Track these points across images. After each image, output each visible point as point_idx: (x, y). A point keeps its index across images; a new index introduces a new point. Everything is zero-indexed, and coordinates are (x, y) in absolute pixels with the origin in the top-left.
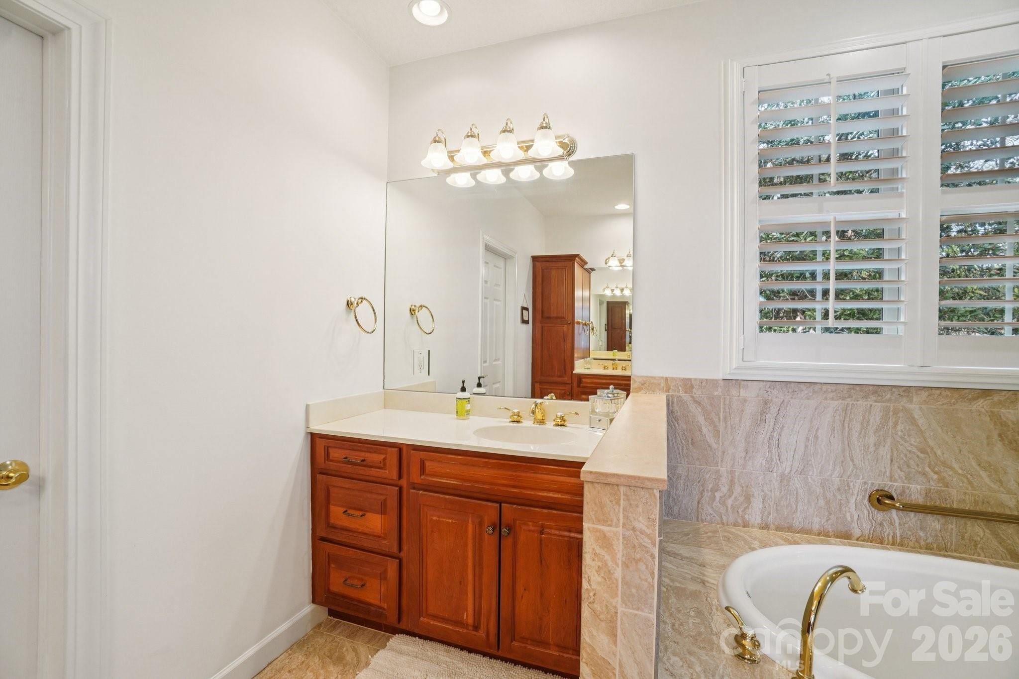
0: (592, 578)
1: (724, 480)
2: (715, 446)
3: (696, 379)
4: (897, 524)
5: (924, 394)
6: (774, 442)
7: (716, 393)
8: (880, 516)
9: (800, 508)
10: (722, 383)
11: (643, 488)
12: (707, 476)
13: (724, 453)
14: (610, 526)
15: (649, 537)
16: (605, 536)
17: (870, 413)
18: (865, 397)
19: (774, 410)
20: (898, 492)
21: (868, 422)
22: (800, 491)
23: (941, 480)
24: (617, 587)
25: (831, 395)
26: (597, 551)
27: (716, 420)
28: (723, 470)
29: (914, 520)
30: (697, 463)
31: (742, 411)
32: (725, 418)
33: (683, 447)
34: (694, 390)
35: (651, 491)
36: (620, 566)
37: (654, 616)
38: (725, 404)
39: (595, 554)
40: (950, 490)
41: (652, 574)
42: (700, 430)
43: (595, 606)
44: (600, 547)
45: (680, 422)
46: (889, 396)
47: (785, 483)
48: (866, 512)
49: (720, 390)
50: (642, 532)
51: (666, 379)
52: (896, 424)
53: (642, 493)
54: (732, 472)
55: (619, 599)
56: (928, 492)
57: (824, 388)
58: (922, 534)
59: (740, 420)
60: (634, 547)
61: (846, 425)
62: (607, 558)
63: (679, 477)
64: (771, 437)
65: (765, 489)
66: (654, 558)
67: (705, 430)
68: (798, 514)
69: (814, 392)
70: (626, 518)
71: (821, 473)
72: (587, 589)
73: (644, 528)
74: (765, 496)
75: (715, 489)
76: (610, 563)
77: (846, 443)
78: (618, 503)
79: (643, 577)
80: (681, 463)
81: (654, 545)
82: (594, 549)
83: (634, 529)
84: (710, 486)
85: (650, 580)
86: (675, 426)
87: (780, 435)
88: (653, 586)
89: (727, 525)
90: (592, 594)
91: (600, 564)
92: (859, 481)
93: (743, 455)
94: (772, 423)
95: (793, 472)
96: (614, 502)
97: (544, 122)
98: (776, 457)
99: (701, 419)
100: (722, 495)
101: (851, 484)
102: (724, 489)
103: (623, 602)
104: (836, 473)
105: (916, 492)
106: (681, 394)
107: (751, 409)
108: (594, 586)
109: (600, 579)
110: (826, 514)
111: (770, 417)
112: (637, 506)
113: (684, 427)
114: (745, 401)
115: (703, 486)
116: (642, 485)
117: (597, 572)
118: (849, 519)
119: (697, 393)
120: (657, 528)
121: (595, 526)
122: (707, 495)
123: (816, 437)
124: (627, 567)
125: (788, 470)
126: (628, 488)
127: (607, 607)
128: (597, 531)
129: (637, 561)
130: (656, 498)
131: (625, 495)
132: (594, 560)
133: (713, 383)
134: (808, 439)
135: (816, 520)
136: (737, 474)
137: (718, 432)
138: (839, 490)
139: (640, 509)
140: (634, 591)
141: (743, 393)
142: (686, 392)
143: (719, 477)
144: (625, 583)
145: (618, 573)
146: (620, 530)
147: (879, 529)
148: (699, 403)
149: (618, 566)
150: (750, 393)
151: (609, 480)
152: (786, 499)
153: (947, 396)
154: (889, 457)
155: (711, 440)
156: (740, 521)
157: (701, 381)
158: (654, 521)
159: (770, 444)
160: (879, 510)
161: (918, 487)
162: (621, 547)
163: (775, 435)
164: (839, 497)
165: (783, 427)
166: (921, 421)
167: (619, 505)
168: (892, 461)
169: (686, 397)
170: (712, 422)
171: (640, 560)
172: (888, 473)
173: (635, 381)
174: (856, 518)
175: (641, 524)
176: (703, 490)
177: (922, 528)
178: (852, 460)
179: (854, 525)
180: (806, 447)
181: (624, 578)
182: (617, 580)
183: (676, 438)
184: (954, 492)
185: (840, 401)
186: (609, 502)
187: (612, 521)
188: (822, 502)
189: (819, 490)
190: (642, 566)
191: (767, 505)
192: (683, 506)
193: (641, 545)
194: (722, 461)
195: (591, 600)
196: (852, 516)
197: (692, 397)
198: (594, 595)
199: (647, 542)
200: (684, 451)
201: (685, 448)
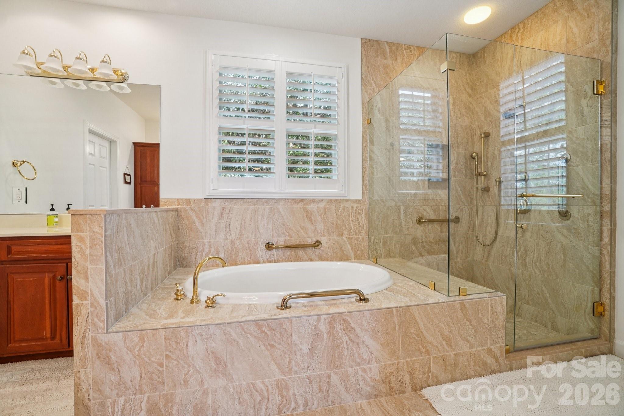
0: (76, 256)
1: (207, 246)
2: (201, 230)
3: (192, 199)
4: (275, 255)
5: (283, 201)
6: (228, 226)
7: (201, 205)
8: (269, 253)
9: (240, 254)
10: (204, 200)
11: (97, 214)
12: (199, 245)
13: (206, 233)
14: (83, 232)
15: (100, 234)
16: (81, 237)
17: (265, 210)
18: (263, 204)
19: (227, 212)
20: (275, 242)
21: (264, 214)
22: (239, 247)
23: (289, 235)
24: (87, 257)
25: (250, 204)
26: (78, 244)
27: (202, 218)
28: (206, 241)
29: (281, 252)
30: (194, 239)
31: (214, 213)
32: (206, 216)
33: (187, 232)
34: (191, 204)
35: (100, 215)
36: (88, 248)
37: (104, 267)
38: (205, 211)
39: (77, 246)
40: (292, 239)
41: (102, 249)
42: (195, 223)
43: (78, 268)
44: (79, 242)
45: (185, 220)
46: (271, 203)
47: (233, 244)
48: (264, 252)
49: (203, 204)
50: (97, 232)
51: (178, 200)
52: (274, 214)
53: (97, 216)
54: (210, 242)
55: (89, 263)
56: (285, 240)
57: (248, 200)
58: (284, 258)
59: (213, 218)
60: (94, 239)
61: (256, 216)
62: (83, 246)
63: (186, 247)
64: (226, 224)
65: (225, 248)
66: (103, 242)
67: (197, 223)
68: (239, 257)
69: (243, 203)
70: (90, 228)
71: (247, 237)
72: (74, 262)
73: (98, 231)
74: (225, 251)
75: (202, 251)
76: (84, 248)
77: (256, 223)
78: (86, 222)
79: (98, 251)
80: (186, 240)
81: (102, 237)
82: (76, 243)
83: (94, 232)
84: (200, 250)
85: (101, 252)
86: (182, 222)
87: (230, 223)
88: (103, 254)
89: (209, 267)
90: (76, 263)
91: (79, 249)
92: (262, 240)
93: (214, 233)
94: (227, 217)
95: (236, 238)
96: (84, 222)
97: (105, 59)
98: (229, 233)
99: (195, 218)
100: (206, 253)
101: (259, 241)
102: (207, 250)
103: (90, 263)
104: (253, 237)
105: (281, 242)
106: (185, 206)
107: (218, 212)
108: (77, 259)
109: (79, 256)
110: (250, 255)
111: (225, 215)
112: (94, 222)
113: (187, 222)
114: (215, 208)
115: (197, 250)
116: (96, 213)
117: (78, 253)
118: (258, 256)
119: (193, 206)
120: (103, 230)
121: (77, 234)
122: (199, 254)
123: (245, 222)
124: (92, 248)
125: (234, 238)
126: (90, 215)
127: (83, 267)
128: (78, 235)
129: (95, 245)
130: (102, 218)
131: (89, 218)
132: (76, 248)
133: (200, 200)
134: (241, 223)
135: (246, 258)
136: (212, 242)
137: (203, 223)
138: (254, 244)
139: (96, 223)
140: (95, 258)
141: (214, 205)
142: (187, 206)
143: (204, 245)
144: (91, 255)
145: (88, 252)
146: (88, 233)
147: (269, 259)
148: (193, 210)
149: (87, 248)
150: (217, 205)
151: (81, 212)
152: (234, 251)
153: (290, 202)
154: (272, 228)
155: (200, 228)
156: (214, 264)
157: (195, 200)
158: (102, 227)
159: (226, 227)
160: (269, 250)
161: (282, 239)
162: (88, 240)
163: (228, 223)
164: (254, 247)
165: (231, 219)
166: (282, 213)
167: (87, 223)
168: (273, 229)
169: (187, 208)
170: (200, 219)
171: (97, 244)
172: (272, 235)
173: (162, 202)
174: (261, 255)
175: (97, 229)
176: (197, 252)
177: (284, 255)
178: (259, 231)
179: (261, 258)
180: (241, 227)
181: (90, 253)
182: (87, 255)
183: (183, 228)
184: (293, 239)
185: (254, 206)
186: (83, 223)
187: (84, 230)
188: (248, 251)
189: (246, 245)
190: (98, 247)
191: (226, 255)
192: (188, 261)
193: (97, 238)
194: (205, 237)
195: (76, 266)
196: (259, 255)
197: (190, 207)
198: (77, 263)
199: (99, 236)
200: (188, 234)
201: (188, 233)
